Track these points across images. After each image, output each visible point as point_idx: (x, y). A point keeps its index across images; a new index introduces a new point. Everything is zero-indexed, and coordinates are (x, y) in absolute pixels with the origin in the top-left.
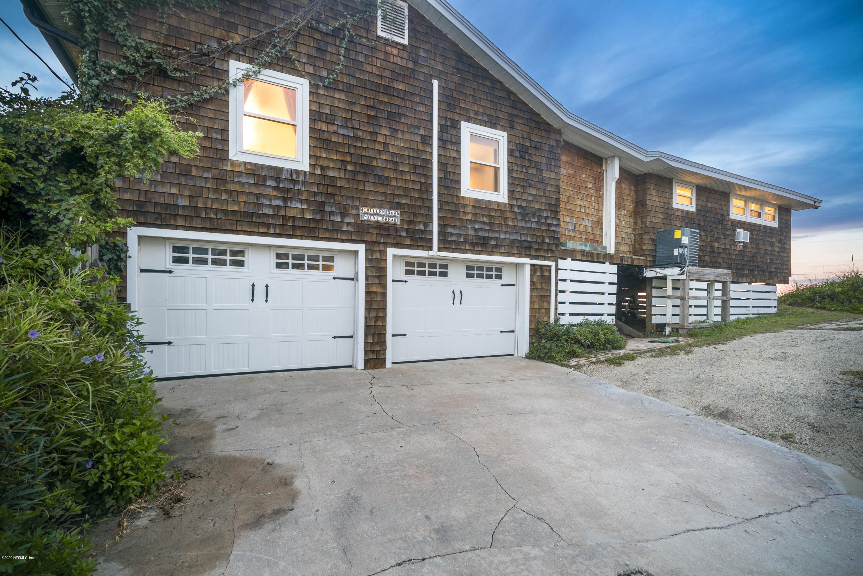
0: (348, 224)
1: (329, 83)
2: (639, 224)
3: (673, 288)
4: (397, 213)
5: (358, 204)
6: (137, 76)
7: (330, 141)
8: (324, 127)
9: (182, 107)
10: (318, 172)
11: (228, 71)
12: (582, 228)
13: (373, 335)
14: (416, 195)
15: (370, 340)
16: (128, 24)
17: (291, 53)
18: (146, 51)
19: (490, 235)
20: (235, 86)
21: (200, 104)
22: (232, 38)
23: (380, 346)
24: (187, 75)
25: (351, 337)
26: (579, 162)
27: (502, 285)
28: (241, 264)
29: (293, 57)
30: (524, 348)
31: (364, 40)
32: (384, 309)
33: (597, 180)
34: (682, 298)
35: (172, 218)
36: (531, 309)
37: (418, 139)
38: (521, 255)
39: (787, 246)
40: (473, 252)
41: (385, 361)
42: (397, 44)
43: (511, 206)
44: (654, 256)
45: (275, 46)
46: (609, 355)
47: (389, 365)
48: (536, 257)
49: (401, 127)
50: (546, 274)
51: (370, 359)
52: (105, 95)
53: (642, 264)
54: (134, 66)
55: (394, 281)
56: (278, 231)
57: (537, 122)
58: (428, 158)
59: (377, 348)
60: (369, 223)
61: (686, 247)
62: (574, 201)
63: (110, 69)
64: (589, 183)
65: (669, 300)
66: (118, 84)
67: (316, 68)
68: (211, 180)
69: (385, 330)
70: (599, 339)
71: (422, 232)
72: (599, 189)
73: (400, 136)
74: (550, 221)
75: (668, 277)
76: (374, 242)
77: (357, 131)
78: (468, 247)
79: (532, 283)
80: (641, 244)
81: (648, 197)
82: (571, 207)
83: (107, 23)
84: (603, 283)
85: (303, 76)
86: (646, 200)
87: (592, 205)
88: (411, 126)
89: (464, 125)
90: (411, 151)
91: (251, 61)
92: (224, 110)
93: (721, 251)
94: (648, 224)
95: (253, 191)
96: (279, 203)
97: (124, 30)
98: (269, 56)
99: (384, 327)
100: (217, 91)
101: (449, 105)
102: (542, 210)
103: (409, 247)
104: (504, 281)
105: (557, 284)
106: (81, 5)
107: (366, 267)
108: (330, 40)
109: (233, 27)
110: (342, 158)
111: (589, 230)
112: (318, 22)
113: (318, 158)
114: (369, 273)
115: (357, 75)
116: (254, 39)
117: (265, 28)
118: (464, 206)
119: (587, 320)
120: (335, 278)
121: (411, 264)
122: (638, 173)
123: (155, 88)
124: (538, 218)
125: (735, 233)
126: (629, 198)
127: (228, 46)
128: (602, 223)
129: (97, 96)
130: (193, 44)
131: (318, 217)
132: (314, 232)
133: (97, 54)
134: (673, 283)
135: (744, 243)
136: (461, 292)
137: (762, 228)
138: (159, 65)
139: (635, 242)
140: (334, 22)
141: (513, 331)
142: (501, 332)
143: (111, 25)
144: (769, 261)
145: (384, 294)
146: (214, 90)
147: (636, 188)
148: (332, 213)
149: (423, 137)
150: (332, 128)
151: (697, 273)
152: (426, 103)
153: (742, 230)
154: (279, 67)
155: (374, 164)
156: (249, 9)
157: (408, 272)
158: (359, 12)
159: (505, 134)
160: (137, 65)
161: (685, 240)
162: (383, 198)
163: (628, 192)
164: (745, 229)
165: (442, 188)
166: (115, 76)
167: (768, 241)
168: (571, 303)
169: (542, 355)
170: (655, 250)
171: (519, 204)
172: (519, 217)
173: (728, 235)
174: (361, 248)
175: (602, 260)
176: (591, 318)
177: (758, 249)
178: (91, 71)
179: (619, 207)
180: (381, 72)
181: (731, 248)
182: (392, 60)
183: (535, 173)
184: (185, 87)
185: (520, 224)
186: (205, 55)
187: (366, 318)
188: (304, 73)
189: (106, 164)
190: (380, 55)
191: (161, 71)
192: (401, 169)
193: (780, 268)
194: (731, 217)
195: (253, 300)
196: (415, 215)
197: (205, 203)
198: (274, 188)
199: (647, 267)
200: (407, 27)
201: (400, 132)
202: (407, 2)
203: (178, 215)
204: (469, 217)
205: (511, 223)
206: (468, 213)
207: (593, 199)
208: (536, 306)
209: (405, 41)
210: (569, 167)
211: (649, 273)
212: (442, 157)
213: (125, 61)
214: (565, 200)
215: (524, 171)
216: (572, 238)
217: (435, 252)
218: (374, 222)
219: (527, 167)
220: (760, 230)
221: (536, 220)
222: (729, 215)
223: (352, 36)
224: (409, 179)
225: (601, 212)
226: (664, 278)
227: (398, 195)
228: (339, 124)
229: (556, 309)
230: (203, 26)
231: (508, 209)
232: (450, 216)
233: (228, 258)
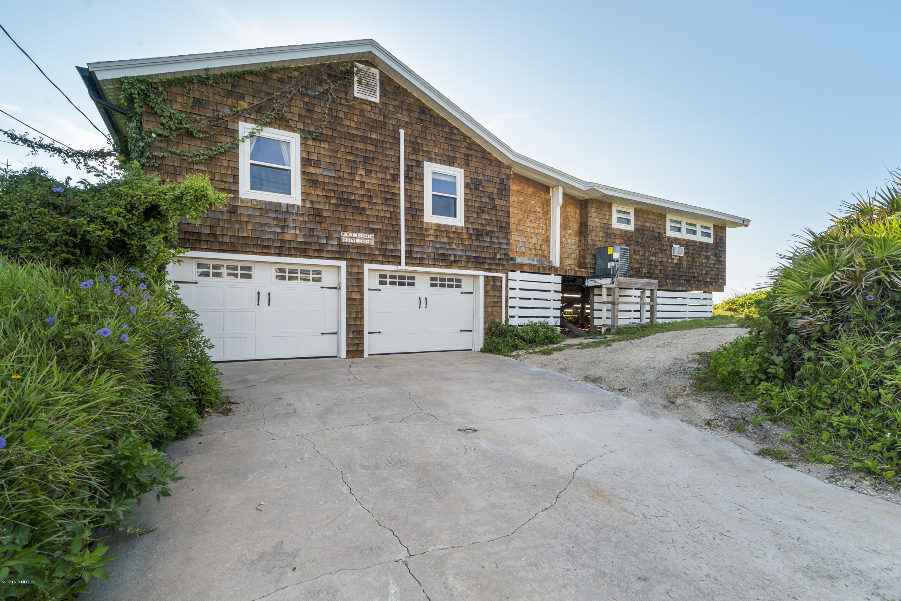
0: (332, 245)
1: (316, 136)
2: (583, 241)
3: (607, 295)
4: (372, 236)
5: (340, 230)
6: (171, 137)
7: (318, 181)
8: (311, 170)
9: (204, 159)
10: (308, 205)
11: (238, 130)
12: (531, 246)
13: (353, 332)
14: (387, 221)
15: (351, 336)
16: (164, 99)
17: (286, 114)
18: (177, 119)
19: (449, 252)
20: (243, 141)
21: (217, 157)
22: (241, 105)
23: (359, 340)
24: (207, 135)
25: (336, 333)
26: (529, 191)
27: (461, 293)
28: (249, 276)
29: (288, 118)
30: (480, 344)
31: (343, 101)
32: (362, 311)
33: (545, 206)
34: (613, 303)
35: (198, 242)
36: (485, 312)
37: (388, 177)
38: (475, 268)
39: (722, 259)
40: (434, 266)
41: (363, 352)
42: (370, 102)
43: (467, 228)
44: (595, 269)
45: (273, 110)
46: (545, 348)
47: (366, 355)
48: (489, 270)
49: (374, 168)
50: (498, 283)
51: (351, 351)
52: (148, 153)
53: (584, 275)
54: (168, 131)
55: (369, 290)
56: (277, 252)
57: (489, 160)
58: (397, 192)
59: (356, 342)
60: (349, 244)
61: (617, 261)
62: (524, 223)
63: (151, 133)
64: (537, 208)
65: (604, 305)
66: (157, 144)
67: (305, 124)
68: (226, 214)
69: (363, 328)
70: (538, 336)
71: (393, 250)
72: (547, 213)
73: (373, 175)
74: (501, 241)
75: (603, 286)
76: (353, 259)
77: (338, 172)
78: (430, 263)
79: (486, 291)
80: (584, 258)
81: (589, 219)
82: (522, 228)
83: (148, 99)
84: (549, 291)
85: (295, 132)
86: (587, 222)
87: (540, 227)
88: (382, 167)
89: (426, 164)
90: (382, 187)
91: (255, 121)
92: (235, 160)
93: (658, 264)
94: (590, 241)
95: (258, 221)
96: (278, 230)
97: (161, 104)
98: (269, 118)
99: (362, 325)
100: (230, 146)
101: (414, 149)
102: (494, 232)
103: (382, 263)
104: (463, 289)
105: (507, 292)
106: (132, 90)
107: (347, 279)
108: (316, 102)
109: (242, 97)
110: (327, 194)
111: (538, 247)
112: (306, 89)
113: (308, 194)
114: (350, 284)
115: (339, 129)
116: (257, 105)
117: (266, 96)
118: (427, 230)
119: (532, 322)
120: (322, 288)
121: (385, 276)
122: (581, 199)
123: (184, 145)
124: (491, 238)
125: (671, 248)
126: (574, 219)
127: (238, 112)
128: (550, 241)
129: (142, 153)
130: (211, 111)
131: (308, 240)
132: (306, 252)
133: (141, 122)
134: (607, 291)
135: (680, 257)
136: (426, 298)
137: (698, 244)
138: (187, 129)
139: (580, 257)
140: (319, 87)
141: (471, 331)
142: (461, 331)
143: (152, 101)
144: (704, 272)
145: (362, 300)
146: (227, 146)
147: (581, 211)
148: (319, 237)
149: (392, 175)
150: (318, 171)
151: (625, 283)
152: (394, 148)
153: (678, 246)
154: (277, 126)
155: (353, 198)
156: (253, 82)
157: (381, 283)
158: (339, 79)
159: (462, 171)
160: (171, 129)
161: (616, 256)
162: (360, 225)
163: (573, 215)
164: (681, 245)
165: (408, 215)
166: (155, 138)
167: (704, 255)
168: (520, 308)
169: (492, 349)
170: (595, 263)
171: (474, 227)
172: (474, 238)
173: (665, 250)
174: (343, 264)
175: (547, 272)
176: (536, 320)
177: (694, 262)
178: (138, 136)
179: (564, 227)
180: (357, 126)
181: (667, 261)
182: (366, 115)
183: (488, 201)
184: (205, 144)
185: (474, 243)
186: (220, 119)
187: (347, 318)
188: (296, 129)
189: (174, 216)
190: (356, 112)
191: (188, 133)
192: (374, 201)
193: (715, 279)
194: (667, 235)
195: (258, 304)
196: (387, 237)
197: (222, 231)
198: (274, 218)
199: (588, 278)
200: (378, 89)
201: (373, 172)
202: (378, 69)
203: (202, 240)
204: (431, 238)
205: (467, 243)
206: (430, 235)
207: (541, 221)
208: (489, 310)
209: (377, 100)
210: (520, 195)
211: (590, 283)
212: (409, 191)
213: (162, 127)
214: (516, 223)
215: (478, 200)
216: (522, 254)
217: (403, 267)
218: (353, 243)
219: (481, 197)
220: (696, 245)
221: (489, 240)
222: (665, 233)
223: (333, 99)
224: (381, 209)
225: (548, 232)
226: (600, 287)
227: (373, 222)
228: (325, 167)
229: (507, 312)
230: (218, 97)
231: (464, 231)
232: (415, 237)
233: (239, 272)
